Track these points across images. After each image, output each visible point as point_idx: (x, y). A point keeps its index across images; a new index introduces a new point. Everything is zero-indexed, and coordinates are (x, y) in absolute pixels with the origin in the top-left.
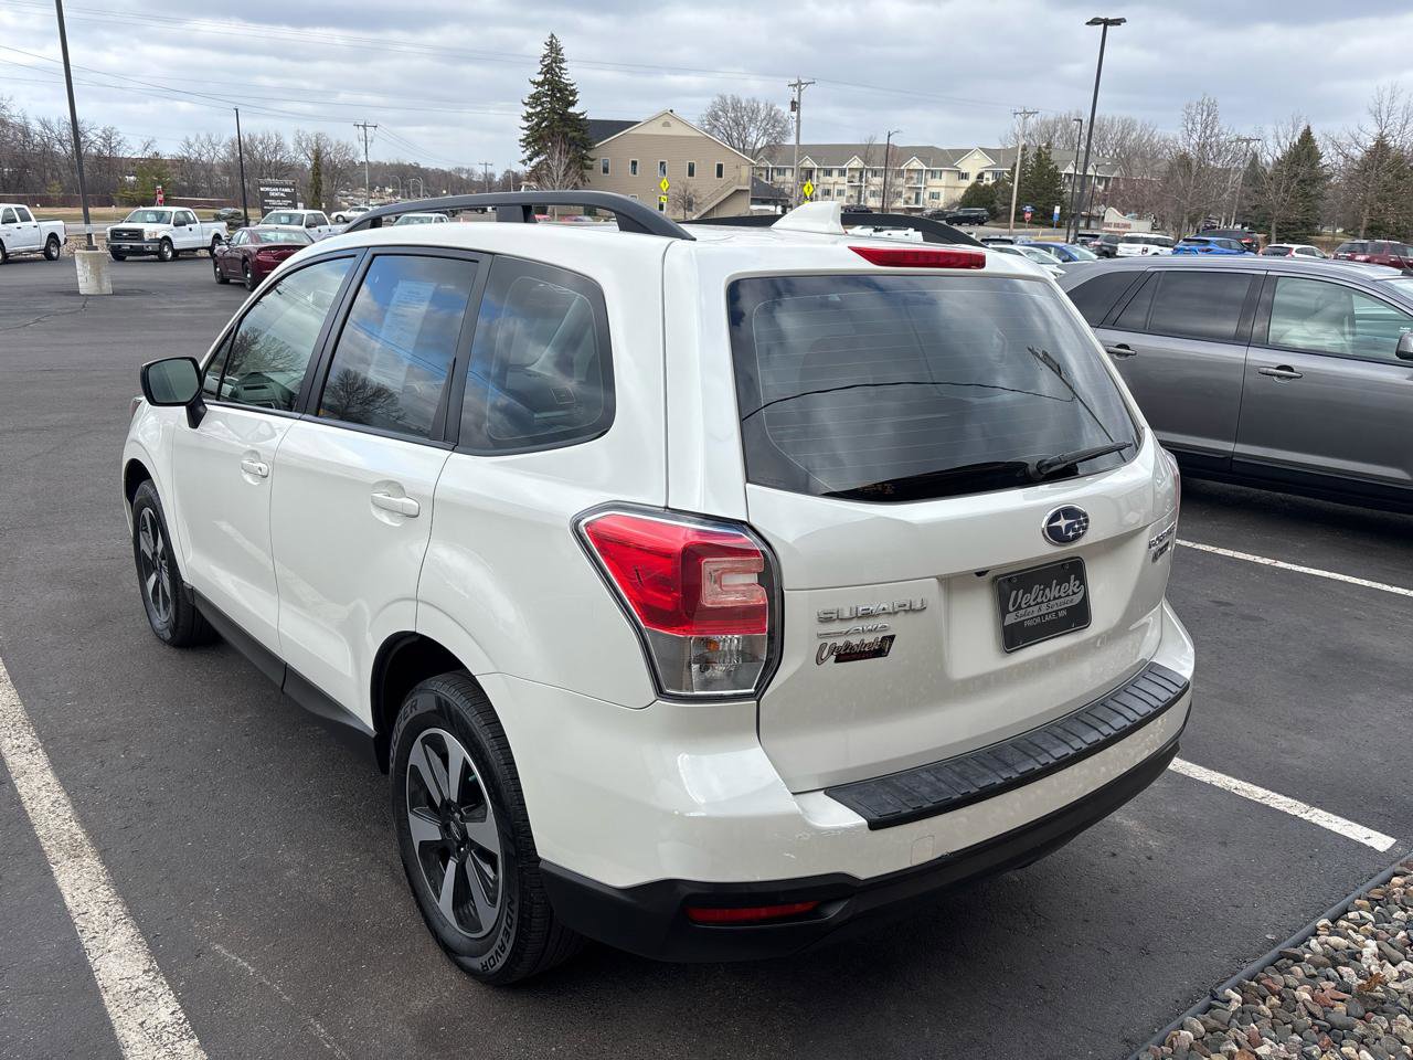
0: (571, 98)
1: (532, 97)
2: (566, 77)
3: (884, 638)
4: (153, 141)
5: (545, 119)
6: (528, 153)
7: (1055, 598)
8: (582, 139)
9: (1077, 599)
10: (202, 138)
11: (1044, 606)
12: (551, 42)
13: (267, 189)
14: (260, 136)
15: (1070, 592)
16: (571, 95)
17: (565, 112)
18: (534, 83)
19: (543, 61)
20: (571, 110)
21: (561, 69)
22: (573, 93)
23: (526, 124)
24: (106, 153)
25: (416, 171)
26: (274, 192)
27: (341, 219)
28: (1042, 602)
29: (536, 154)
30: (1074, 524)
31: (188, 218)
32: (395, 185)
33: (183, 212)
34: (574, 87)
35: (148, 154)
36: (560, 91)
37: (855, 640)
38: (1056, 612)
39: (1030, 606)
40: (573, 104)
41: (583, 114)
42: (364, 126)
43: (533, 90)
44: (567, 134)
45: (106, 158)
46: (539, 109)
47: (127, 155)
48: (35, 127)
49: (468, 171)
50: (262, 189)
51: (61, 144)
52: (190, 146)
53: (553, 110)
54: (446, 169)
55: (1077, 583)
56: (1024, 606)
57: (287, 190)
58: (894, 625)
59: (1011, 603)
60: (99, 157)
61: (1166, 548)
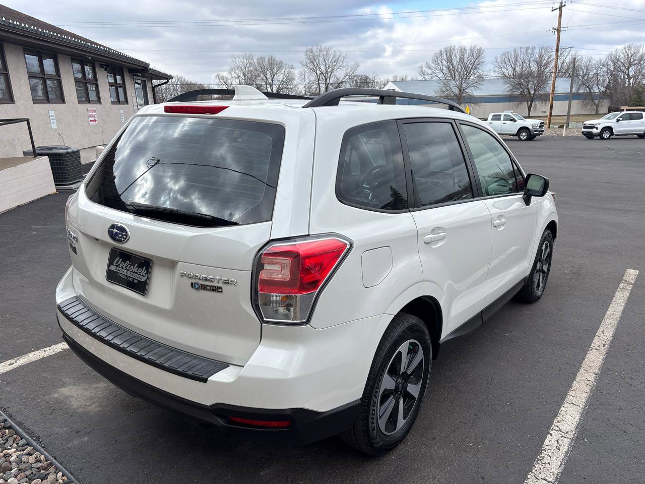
3: (74, 247)
7: (134, 272)
11: (129, 272)
15: (142, 274)
28: (129, 270)
38: (134, 279)
39: (123, 268)
55: (146, 271)
56: (120, 266)
59: (115, 261)
61: (215, 289)
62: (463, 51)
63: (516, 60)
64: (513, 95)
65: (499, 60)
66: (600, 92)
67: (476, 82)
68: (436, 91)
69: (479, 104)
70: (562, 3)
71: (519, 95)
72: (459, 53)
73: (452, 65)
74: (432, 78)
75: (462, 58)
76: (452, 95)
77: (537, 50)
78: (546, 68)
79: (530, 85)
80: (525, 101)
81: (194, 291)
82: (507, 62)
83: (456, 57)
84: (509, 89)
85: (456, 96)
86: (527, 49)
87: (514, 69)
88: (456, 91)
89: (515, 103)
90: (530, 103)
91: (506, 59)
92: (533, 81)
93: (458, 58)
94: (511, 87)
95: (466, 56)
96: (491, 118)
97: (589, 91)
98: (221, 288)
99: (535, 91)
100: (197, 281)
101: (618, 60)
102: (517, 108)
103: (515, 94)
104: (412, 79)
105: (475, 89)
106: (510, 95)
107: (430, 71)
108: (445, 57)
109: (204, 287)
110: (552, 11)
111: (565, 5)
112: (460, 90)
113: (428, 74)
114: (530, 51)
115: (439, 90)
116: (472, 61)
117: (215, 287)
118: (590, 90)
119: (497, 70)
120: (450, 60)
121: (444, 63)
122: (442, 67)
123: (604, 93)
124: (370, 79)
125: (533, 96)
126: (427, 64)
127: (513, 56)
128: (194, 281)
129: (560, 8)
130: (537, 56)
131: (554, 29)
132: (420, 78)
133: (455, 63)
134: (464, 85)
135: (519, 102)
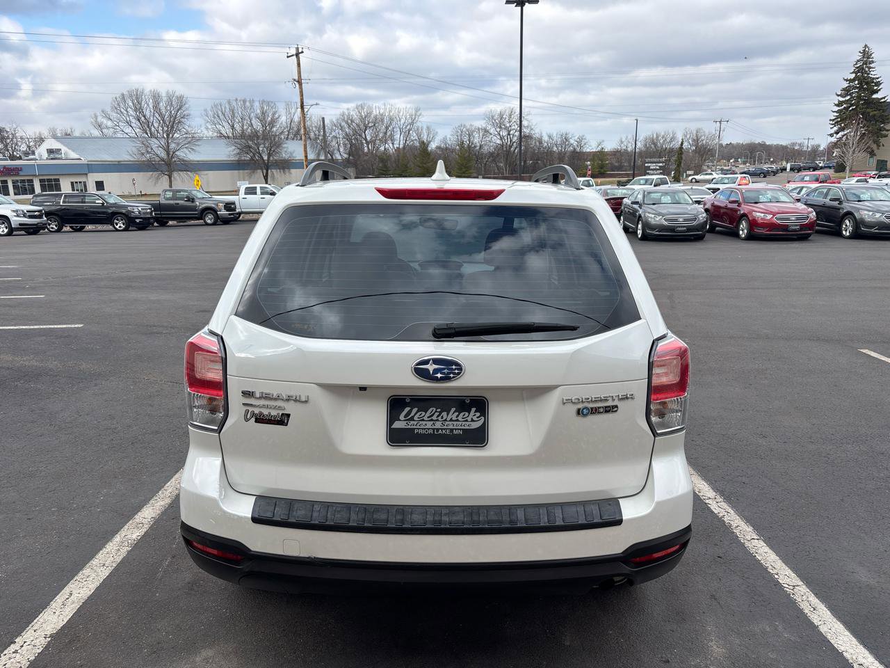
0: (875, 88)
1: (844, 90)
2: (872, 73)
3: (282, 414)
4: (603, 141)
5: (852, 105)
6: (836, 128)
8: (881, 116)
9: (475, 425)
10: (629, 138)
12: (864, 50)
13: (649, 165)
14: (663, 134)
15: (469, 419)
16: (876, 85)
17: (870, 97)
18: (847, 80)
19: (856, 64)
20: (874, 96)
21: (870, 68)
22: (878, 84)
23: (837, 109)
24: (578, 150)
25: (763, 147)
26: (653, 166)
27: (694, 180)
28: (437, 420)
29: (842, 129)
30: (444, 369)
31: (589, 184)
32: (746, 157)
33: (587, 181)
34: (879, 80)
35: (599, 149)
36: (867, 83)
37: (266, 412)
38: (452, 430)
40: (877, 92)
41: (884, 98)
42: (720, 122)
43: (846, 85)
44: (869, 113)
45: (577, 152)
46: (849, 97)
47: (588, 150)
48: (545, 138)
49: (800, 145)
50: (646, 165)
51: (557, 147)
52: (622, 142)
53: (859, 97)
54: (784, 143)
56: (416, 418)
57: (661, 164)
58: (289, 408)
60: (574, 151)
61: (610, 410)
62: (156, 97)
63: (233, 116)
64: (242, 160)
65: (211, 113)
66: (342, 159)
67: (189, 142)
68: (131, 153)
69: (199, 172)
70: (297, 49)
71: (250, 160)
72: (151, 101)
73: (144, 116)
74: (115, 133)
75: (156, 107)
76: (157, 159)
77: (257, 104)
78: (273, 126)
79: (261, 149)
80: (258, 169)
81: (580, 419)
82: (222, 117)
83: (148, 105)
84: (235, 152)
85: (164, 161)
86: (244, 101)
87: (233, 127)
88: (163, 154)
89: (246, 171)
90: (265, 171)
91: (220, 113)
92: (264, 144)
93: (151, 106)
94: (238, 151)
95: (162, 105)
96: (243, 192)
97: (330, 157)
98: (616, 406)
99: (269, 155)
100: (586, 405)
101: (352, 121)
102: (250, 178)
103: (245, 160)
104: (83, 133)
105: (190, 152)
106: (238, 161)
107: (109, 123)
108: (131, 104)
109: (594, 411)
110: (288, 57)
111: (302, 52)
112: (168, 154)
113: (107, 128)
114: (248, 104)
115: (136, 152)
116: (173, 112)
117: (609, 407)
118: (332, 157)
119: (210, 127)
120: (139, 109)
121: (131, 112)
122: (128, 119)
123: (347, 160)
124: (7, 132)
125: (268, 162)
126: (103, 111)
127: (228, 110)
128: (580, 406)
129: (297, 55)
130: (259, 111)
131: (295, 80)
132: (96, 133)
133: (148, 114)
134: (173, 146)
135: (252, 171)
